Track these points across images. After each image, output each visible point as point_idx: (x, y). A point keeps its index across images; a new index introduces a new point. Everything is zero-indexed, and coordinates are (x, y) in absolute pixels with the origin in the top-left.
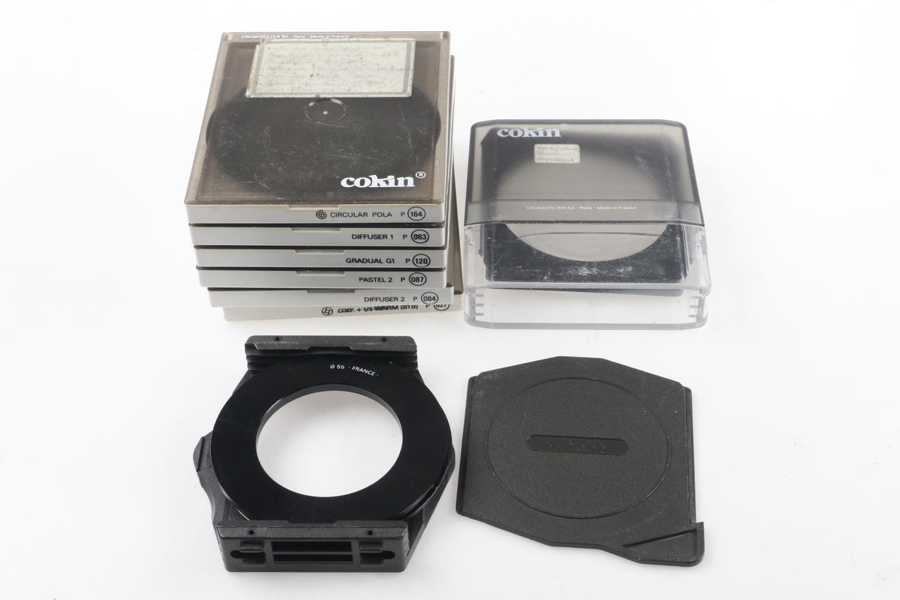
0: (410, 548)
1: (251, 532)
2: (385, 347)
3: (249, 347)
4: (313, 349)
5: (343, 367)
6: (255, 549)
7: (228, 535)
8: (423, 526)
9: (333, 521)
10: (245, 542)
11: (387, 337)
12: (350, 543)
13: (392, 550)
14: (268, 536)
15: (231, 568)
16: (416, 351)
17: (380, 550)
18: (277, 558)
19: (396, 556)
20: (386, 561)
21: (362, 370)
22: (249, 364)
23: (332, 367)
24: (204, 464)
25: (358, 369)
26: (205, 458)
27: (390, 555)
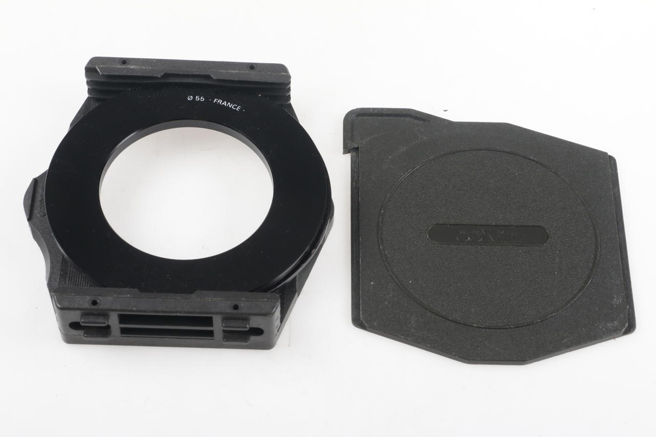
0: (282, 321)
1: (94, 303)
2: (254, 76)
3: (90, 70)
4: (167, 75)
5: (202, 99)
6: (100, 322)
7: (66, 304)
8: (297, 294)
9: (191, 291)
10: (86, 313)
11: (256, 64)
12: (211, 318)
13: (260, 327)
14: (113, 308)
15: (69, 340)
16: (290, 83)
17: (246, 328)
18: (124, 331)
19: (265, 332)
20: (253, 339)
21: (225, 103)
22: (89, 91)
23: (190, 98)
24: (36, 212)
25: (220, 101)
26: (37, 204)
27: (258, 332)
